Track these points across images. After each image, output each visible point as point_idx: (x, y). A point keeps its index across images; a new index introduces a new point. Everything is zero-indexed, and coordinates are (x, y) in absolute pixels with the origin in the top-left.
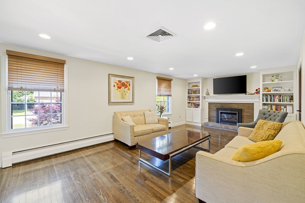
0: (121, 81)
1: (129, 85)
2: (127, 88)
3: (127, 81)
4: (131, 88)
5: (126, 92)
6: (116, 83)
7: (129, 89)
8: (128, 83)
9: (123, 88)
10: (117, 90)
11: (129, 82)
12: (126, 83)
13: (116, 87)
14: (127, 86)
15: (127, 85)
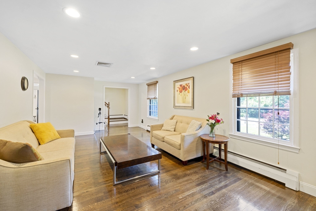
0: (182, 85)
1: (189, 88)
2: (187, 91)
3: (186, 83)
4: (191, 90)
5: (186, 95)
6: (178, 88)
7: (188, 92)
8: (188, 86)
9: (183, 91)
10: (179, 94)
11: (189, 84)
12: (186, 86)
13: (178, 91)
14: (187, 89)
15: (187, 87)
